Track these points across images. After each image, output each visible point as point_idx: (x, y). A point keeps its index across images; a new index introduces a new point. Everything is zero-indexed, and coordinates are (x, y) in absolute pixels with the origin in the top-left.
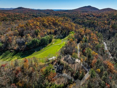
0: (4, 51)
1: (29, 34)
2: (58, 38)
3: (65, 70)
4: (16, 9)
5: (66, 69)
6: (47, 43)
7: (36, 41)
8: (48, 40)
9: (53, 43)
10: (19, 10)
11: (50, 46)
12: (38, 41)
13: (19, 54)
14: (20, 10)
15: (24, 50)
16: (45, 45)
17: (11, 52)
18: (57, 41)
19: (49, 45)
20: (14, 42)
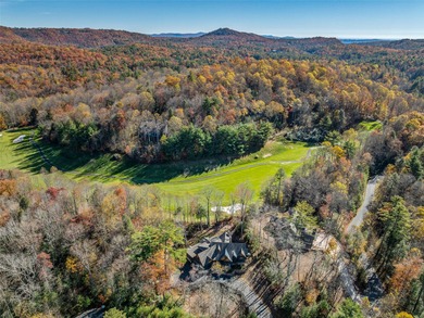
0: (96, 154)
1: (181, 110)
2: (295, 141)
3: (252, 269)
4: (209, 34)
5: (257, 267)
6: (239, 149)
7: (196, 136)
8: (246, 139)
9: (265, 156)
10: (218, 37)
11: (249, 162)
12: (202, 135)
13: (132, 169)
14: (222, 37)
15: (152, 163)
16: (229, 158)
17: (114, 159)
18: (285, 150)
19: (247, 158)
20: (130, 129)
